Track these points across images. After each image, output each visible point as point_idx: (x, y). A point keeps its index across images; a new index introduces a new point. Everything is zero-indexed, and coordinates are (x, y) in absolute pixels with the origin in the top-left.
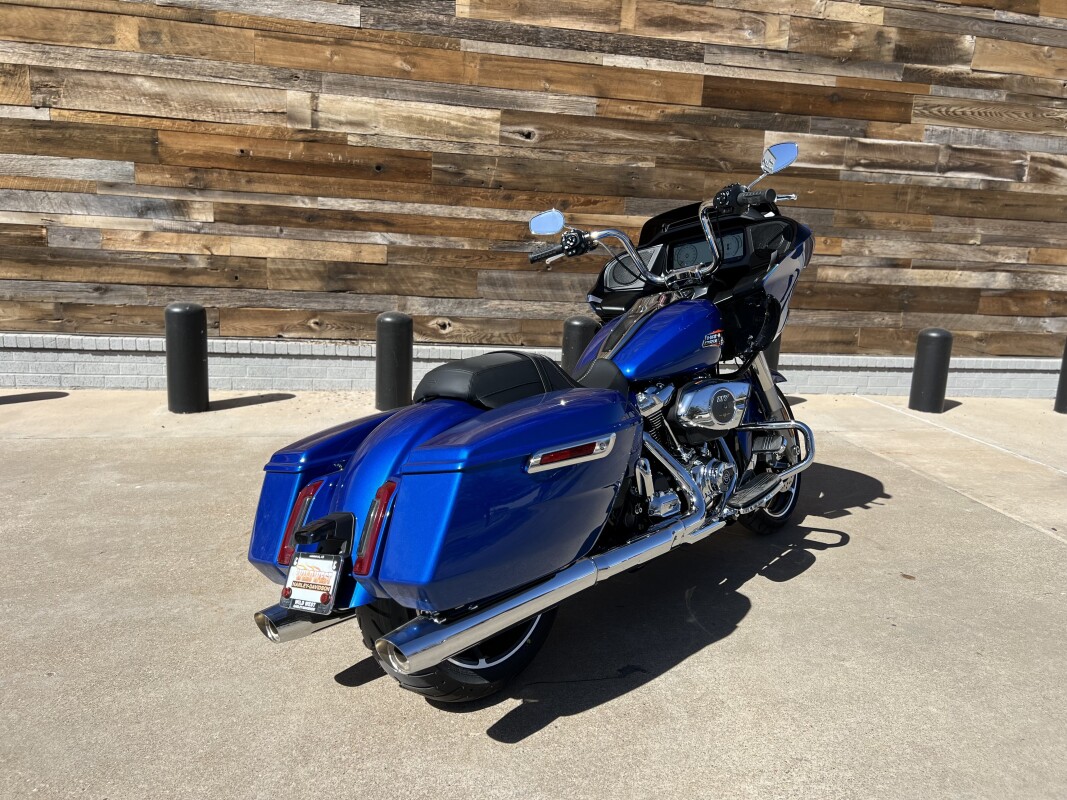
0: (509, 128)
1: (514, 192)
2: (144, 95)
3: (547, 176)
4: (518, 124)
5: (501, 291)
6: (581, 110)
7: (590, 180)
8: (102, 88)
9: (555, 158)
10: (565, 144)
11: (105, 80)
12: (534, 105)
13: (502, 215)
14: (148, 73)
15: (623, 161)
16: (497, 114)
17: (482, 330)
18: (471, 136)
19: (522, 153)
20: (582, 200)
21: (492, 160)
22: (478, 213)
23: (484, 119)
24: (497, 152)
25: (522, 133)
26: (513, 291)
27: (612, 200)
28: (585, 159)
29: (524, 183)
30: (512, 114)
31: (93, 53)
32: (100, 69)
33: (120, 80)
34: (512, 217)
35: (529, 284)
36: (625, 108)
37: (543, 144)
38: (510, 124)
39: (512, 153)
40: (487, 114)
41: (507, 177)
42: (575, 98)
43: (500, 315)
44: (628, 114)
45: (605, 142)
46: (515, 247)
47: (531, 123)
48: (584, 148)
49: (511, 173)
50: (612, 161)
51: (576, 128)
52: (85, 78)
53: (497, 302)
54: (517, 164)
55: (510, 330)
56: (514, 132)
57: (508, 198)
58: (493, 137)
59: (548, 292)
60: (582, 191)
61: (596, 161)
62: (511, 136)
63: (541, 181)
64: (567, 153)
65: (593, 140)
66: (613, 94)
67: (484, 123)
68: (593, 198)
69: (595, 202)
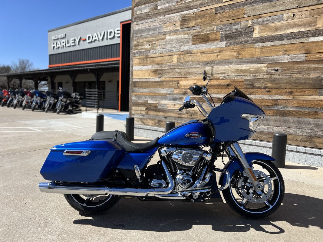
0: (270, 69)
1: (271, 90)
2: (177, 73)
3: (284, 83)
4: (273, 67)
5: (265, 122)
6: (299, 59)
7: (302, 84)
8: (170, 72)
9: (287, 77)
10: (291, 72)
11: (170, 70)
12: (279, 60)
13: (266, 97)
14: (178, 67)
15: (317, 75)
16: (266, 65)
17: (258, 135)
18: (257, 73)
19: (274, 76)
20: (299, 91)
21: (264, 79)
22: (258, 97)
23: (261, 67)
24: (265, 77)
25: (275, 70)
26: (269, 123)
27: (312, 90)
28: (299, 76)
29: (275, 86)
30: (271, 63)
31: (168, 65)
32: (170, 68)
33: (173, 70)
34: (270, 98)
35: (276, 121)
36: (318, 56)
37: (283, 72)
38: (270, 67)
39: (271, 77)
40: (263, 65)
41: (269, 85)
42: (296, 55)
43: (264, 131)
44: (320, 58)
45: (309, 69)
46: (271, 108)
47: (278, 66)
48: (300, 72)
49: (270, 83)
50: (312, 76)
51: (296, 66)
52: (167, 71)
53: (263, 126)
54: (273, 80)
55: (268, 136)
56: (272, 70)
57: (269, 91)
58: (264, 72)
59: (283, 124)
60: (299, 88)
61: (306, 76)
62: (270, 71)
63: (282, 85)
64: (292, 75)
65: (304, 69)
66: (313, 51)
67: (261, 68)
68: (304, 90)
69: (304, 91)
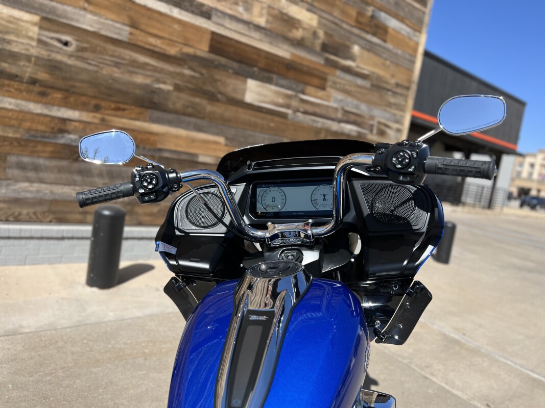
0: (46, 33)
1: (49, 91)
3: (82, 81)
4: (57, 32)
5: (31, 174)
6: (115, 33)
7: (120, 91)
9: (91, 68)
10: (100, 58)
12: (72, 19)
13: (36, 108)
15: (148, 81)
16: (36, 18)
17: (9, 209)
18: (7, 33)
19: (59, 57)
20: (113, 106)
21: (28, 58)
22: (10, 103)
23: (22, 21)
24: (34, 52)
25: (60, 41)
26: (44, 175)
27: (138, 110)
28: (117, 73)
29: (60, 83)
30: (49, 21)
34: (46, 111)
35: (60, 170)
36: (152, 40)
37: (80, 54)
38: (49, 30)
39: (49, 56)
40: (26, 16)
41: (42, 76)
42: (111, 23)
43: (29, 195)
44: (155, 46)
45: (134, 63)
46: (48, 137)
47: (70, 34)
48: (117, 65)
49: (47, 73)
50: (139, 79)
51: (110, 47)
53: (26, 185)
54: (53, 67)
55: (39, 209)
56: (52, 38)
57: (43, 94)
58: (31, 38)
59: (78, 178)
60: (113, 99)
61: (127, 77)
62: (48, 40)
63: (77, 84)
64: (101, 65)
65: (124, 59)
66: (143, 27)
67: (22, 24)
68: (122, 106)
69: (124, 110)
